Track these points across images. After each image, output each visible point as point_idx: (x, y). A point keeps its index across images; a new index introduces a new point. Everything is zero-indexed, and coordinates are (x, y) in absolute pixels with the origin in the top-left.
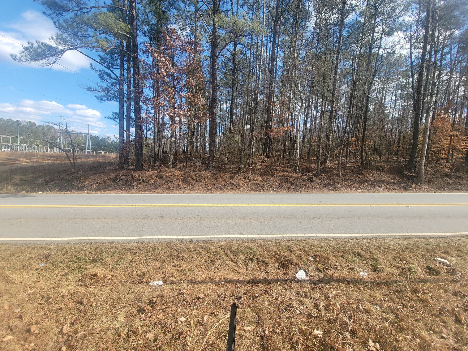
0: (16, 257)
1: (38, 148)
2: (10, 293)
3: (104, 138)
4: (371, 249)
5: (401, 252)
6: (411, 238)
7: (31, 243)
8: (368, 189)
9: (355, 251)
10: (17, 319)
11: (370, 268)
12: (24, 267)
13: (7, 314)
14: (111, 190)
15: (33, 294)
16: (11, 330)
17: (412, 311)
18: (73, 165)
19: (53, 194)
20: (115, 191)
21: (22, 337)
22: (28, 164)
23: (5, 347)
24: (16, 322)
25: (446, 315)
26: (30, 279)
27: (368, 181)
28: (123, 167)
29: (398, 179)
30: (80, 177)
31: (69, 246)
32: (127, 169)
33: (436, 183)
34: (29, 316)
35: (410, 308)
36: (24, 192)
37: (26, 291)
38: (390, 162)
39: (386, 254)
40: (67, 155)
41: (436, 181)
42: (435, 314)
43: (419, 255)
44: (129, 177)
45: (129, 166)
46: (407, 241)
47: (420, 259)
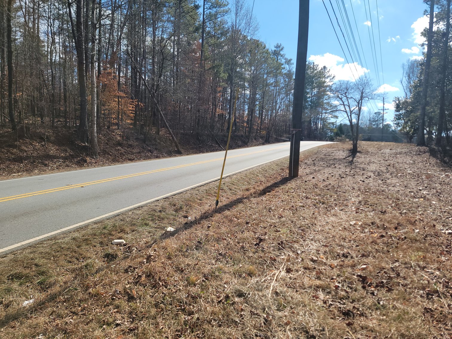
4: (36, 261)
5: (77, 249)
6: (86, 226)
8: (29, 171)
9: (11, 273)
11: (37, 289)
17: (84, 314)
25: (119, 298)
27: (27, 158)
29: (70, 152)
33: (111, 153)
35: (80, 313)
38: (56, 127)
39: (58, 259)
41: (111, 152)
42: (108, 303)
43: (96, 244)
46: (84, 232)
47: (99, 248)
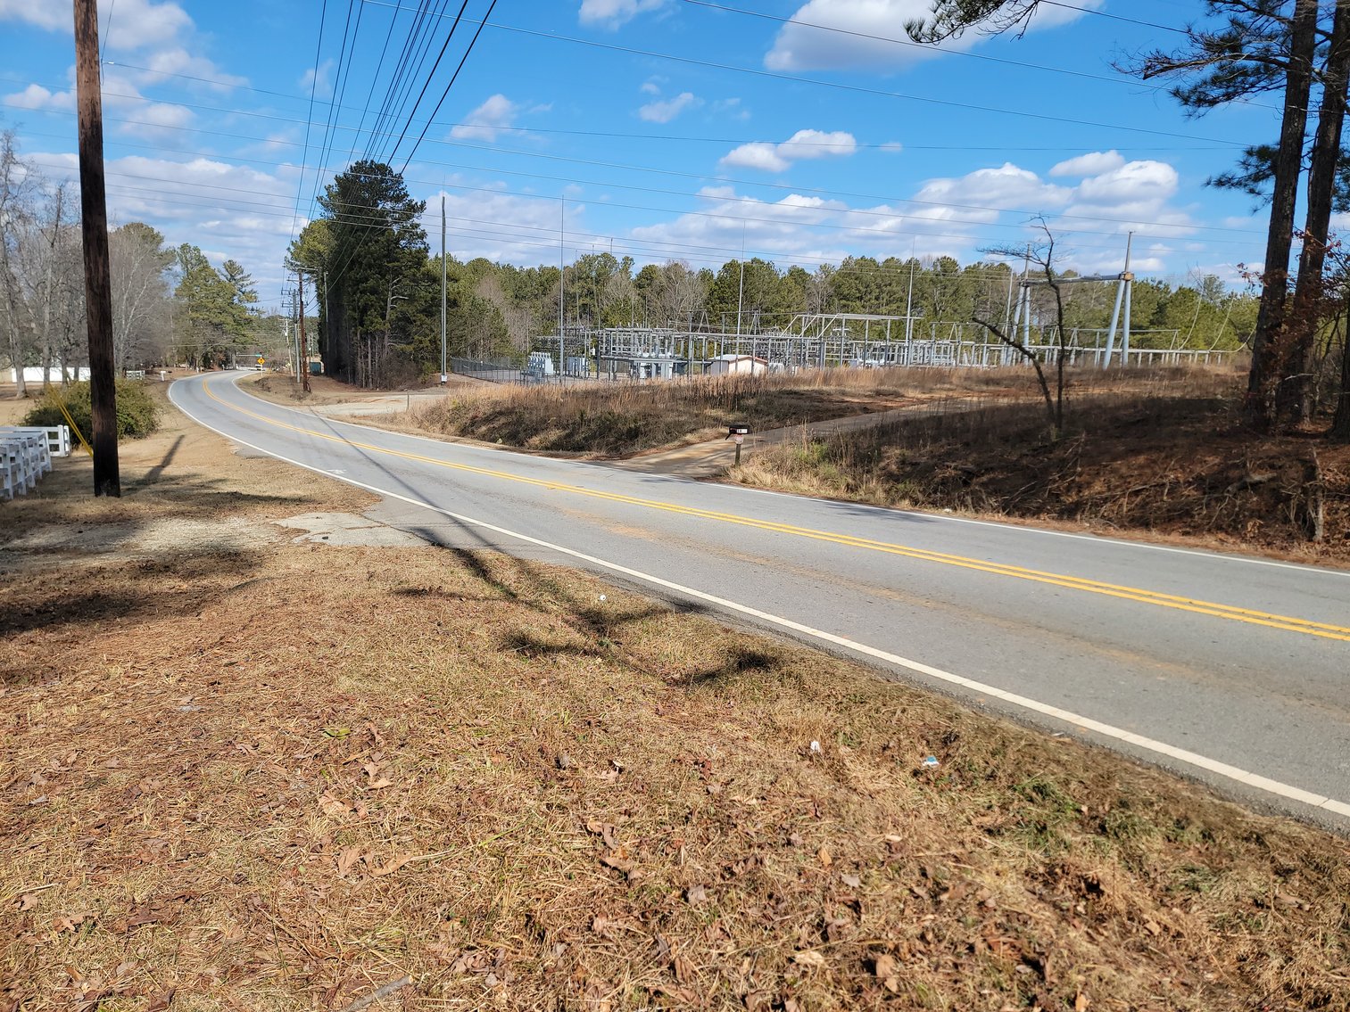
0: (870, 710)
1: (956, 350)
2: (840, 816)
3: (1187, 286)
7: (909, 677)
10: (848, 910)
12: (884, 749)
13: (824, 879)
14: (1195, 530)
15: (901, 847)
16: (825, 938)
18: (1055, 411)
19: (983, 520)
20: (1210, 540)
21: (851, 976)
22: (924, 407)
23: (795, 982)
24: (839, 918)
26: (896, 796)
28: (1268, 422)
30: (1075, 464)
31: (1014, 728)
32: (1286, 434)
34: (879, 919)
36: (907, 502)
37: (882, 829)
40: (1040, 372)
44: (1292, 473)
45: (1298, 417)
